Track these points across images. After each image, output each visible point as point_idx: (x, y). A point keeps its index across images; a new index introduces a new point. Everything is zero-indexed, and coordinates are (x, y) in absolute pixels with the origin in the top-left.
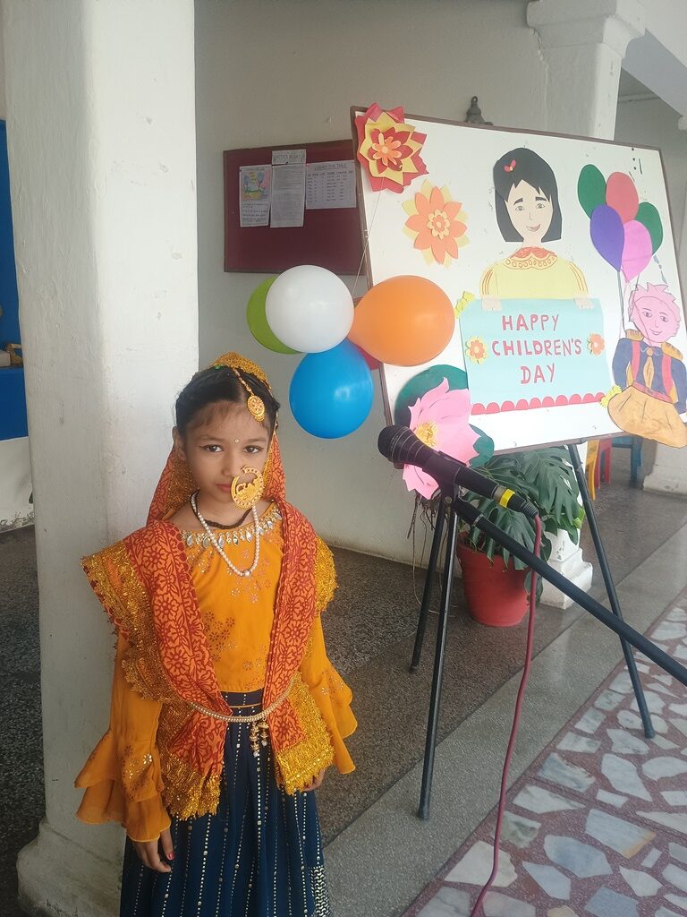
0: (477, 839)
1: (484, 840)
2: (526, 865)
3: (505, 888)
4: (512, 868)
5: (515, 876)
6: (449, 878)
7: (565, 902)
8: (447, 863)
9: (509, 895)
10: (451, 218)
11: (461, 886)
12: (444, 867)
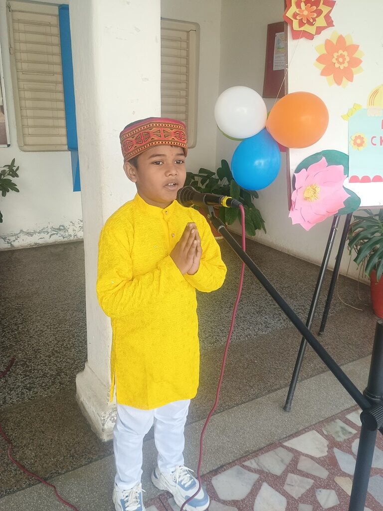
0: (313, 429)
1: (317, 431)
2: (336, 450)
3: (316, 458)
4: (327, 449)
5: (326, 454)
6: (286, 444)
7: (349, 476)
8: (289, 436)
9: (316, 462)
10: (350, 55)
11: (291, 450)
12: (286, 437)
